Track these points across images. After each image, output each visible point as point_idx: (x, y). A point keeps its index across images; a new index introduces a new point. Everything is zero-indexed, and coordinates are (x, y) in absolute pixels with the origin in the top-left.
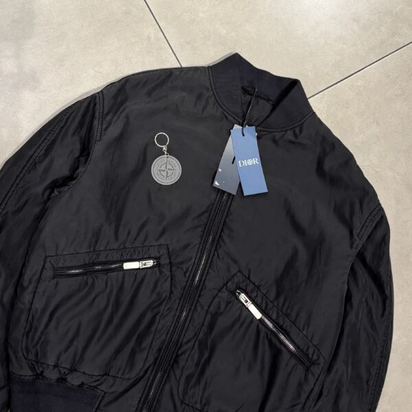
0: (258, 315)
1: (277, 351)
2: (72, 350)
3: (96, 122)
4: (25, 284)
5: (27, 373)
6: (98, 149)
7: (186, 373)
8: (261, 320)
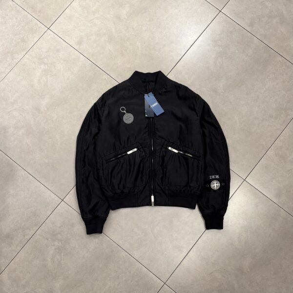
0: (176, 151)
1: (186, 159)
2: (122, 183)
3: (99, 112)
4: (99, 168)
5: (110, 194)
6: (103, 119)
7: (160, 177)
8: (178, 153)
